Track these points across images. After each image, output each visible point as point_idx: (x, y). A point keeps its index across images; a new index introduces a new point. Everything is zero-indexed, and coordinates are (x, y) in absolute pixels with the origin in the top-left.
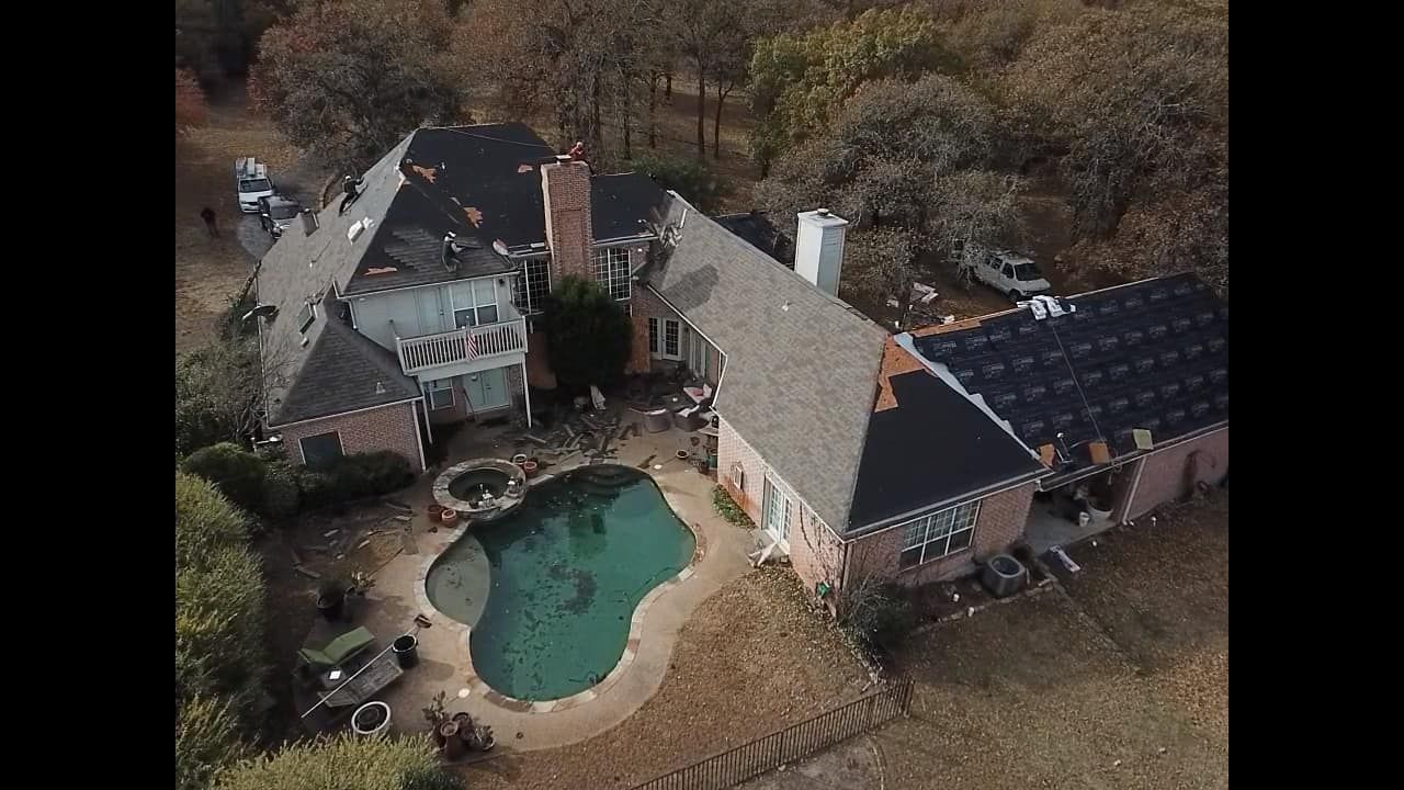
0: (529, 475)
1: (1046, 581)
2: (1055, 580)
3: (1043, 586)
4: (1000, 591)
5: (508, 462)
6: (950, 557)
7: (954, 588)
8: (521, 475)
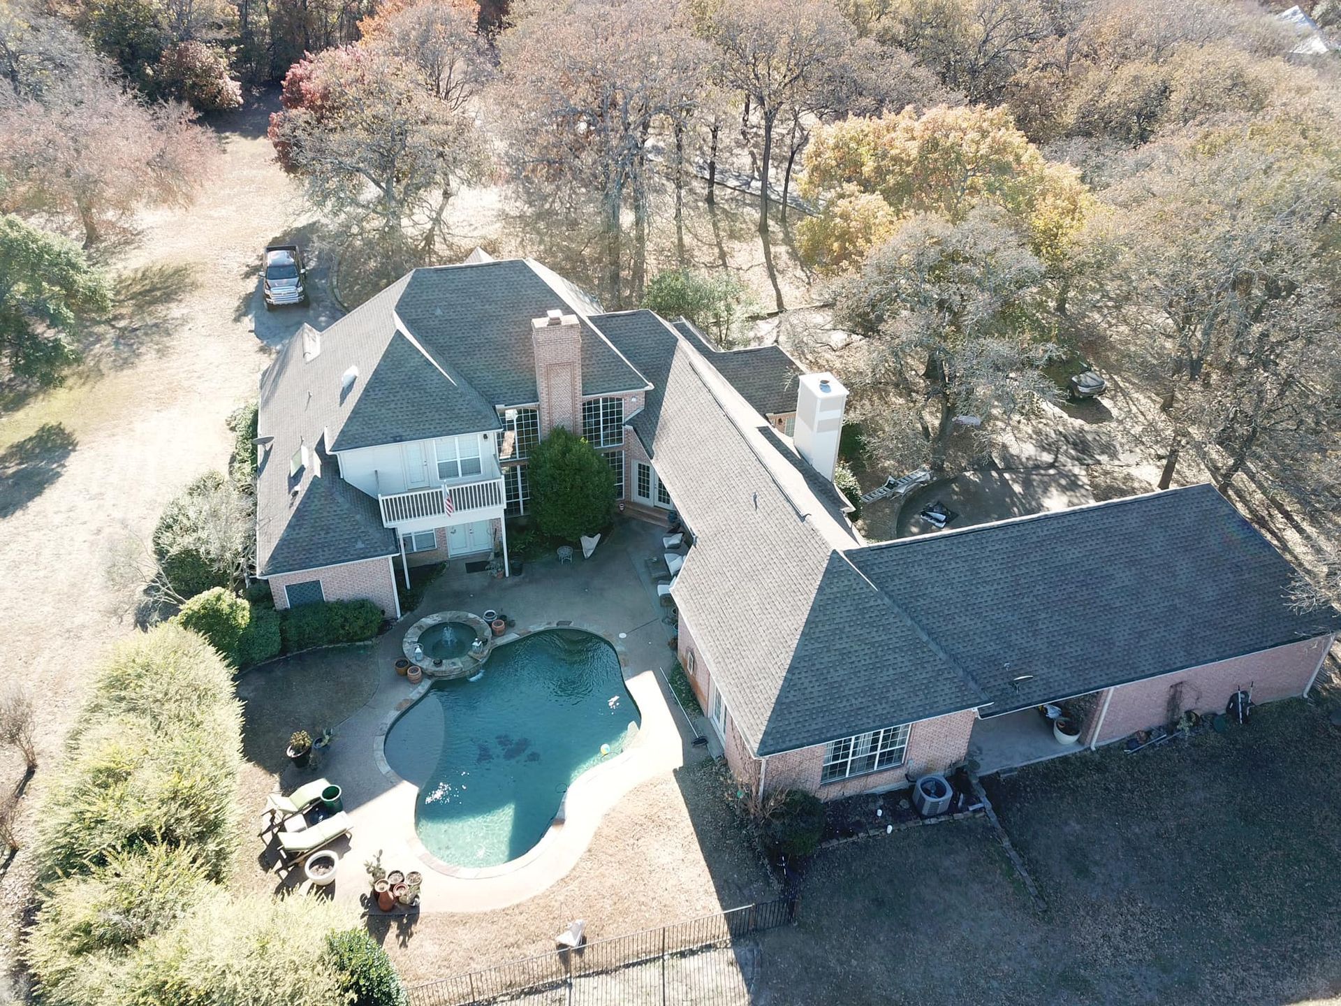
0: (495, 634)
1: (980, 805)
2: (988, 806)
3: (975, 811)
4: (925, 811)
5: (478, 618)
6: (880, 772)
7: (881, 802)
8: (488, 633)
